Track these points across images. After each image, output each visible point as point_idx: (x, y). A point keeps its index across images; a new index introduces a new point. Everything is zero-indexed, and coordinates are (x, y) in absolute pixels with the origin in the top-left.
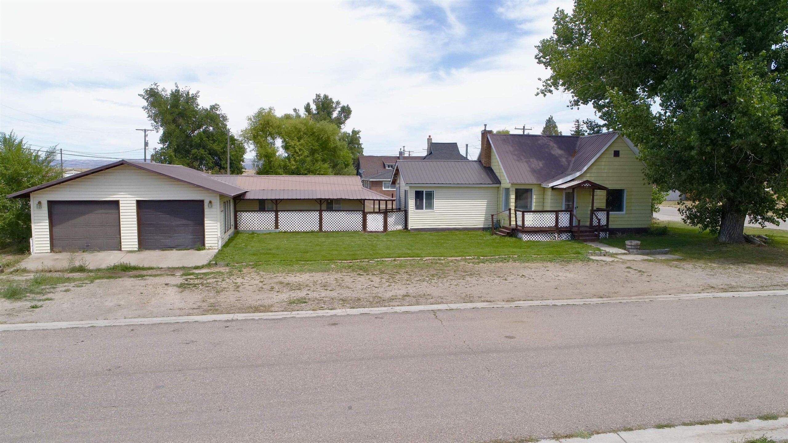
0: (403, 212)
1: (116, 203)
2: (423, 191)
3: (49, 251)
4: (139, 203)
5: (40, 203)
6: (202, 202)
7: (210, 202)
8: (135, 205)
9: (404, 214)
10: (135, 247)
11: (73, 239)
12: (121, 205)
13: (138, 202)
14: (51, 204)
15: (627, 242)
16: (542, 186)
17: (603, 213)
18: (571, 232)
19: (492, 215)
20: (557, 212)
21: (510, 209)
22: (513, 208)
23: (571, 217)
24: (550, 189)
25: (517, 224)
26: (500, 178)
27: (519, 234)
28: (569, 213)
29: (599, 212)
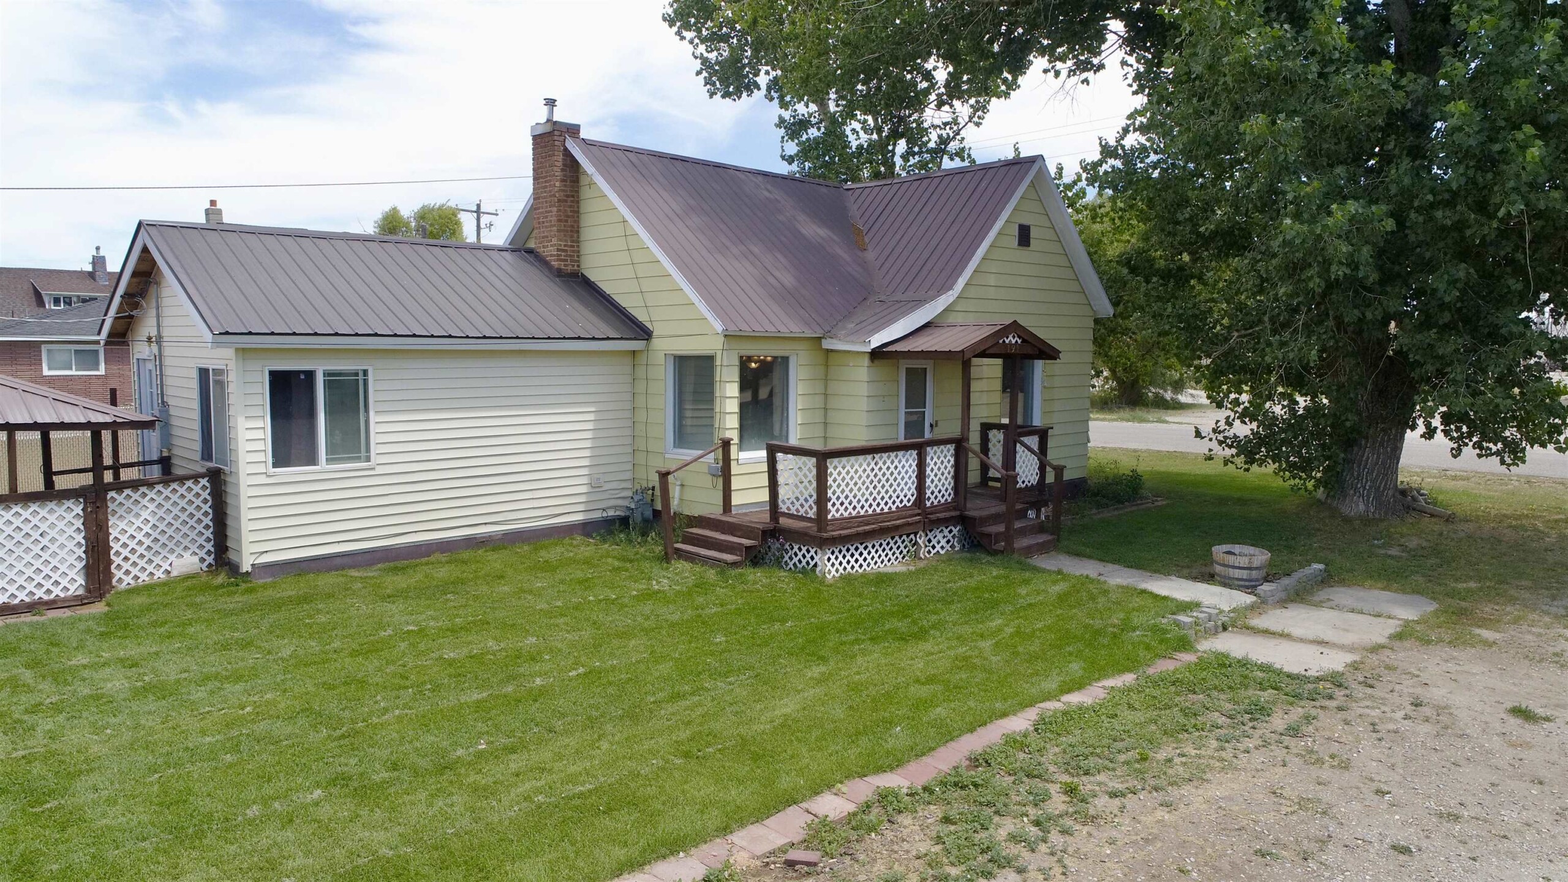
0: (204, 482)
2: (310, 375)
9: (205, 494)
15: (1218, 550)
16: (827, 344)
17: (1033, 441)
18: (963, 520)
19: (664, 476)
20: (921, 449)
21: (726, 444)
22: (734, 435)
23: (957, 466)
24: (866, 361)
25: (783, 508)
26: (641, 316)
27: (799, 555)
28: (951, 448)
29: (1026, 440)
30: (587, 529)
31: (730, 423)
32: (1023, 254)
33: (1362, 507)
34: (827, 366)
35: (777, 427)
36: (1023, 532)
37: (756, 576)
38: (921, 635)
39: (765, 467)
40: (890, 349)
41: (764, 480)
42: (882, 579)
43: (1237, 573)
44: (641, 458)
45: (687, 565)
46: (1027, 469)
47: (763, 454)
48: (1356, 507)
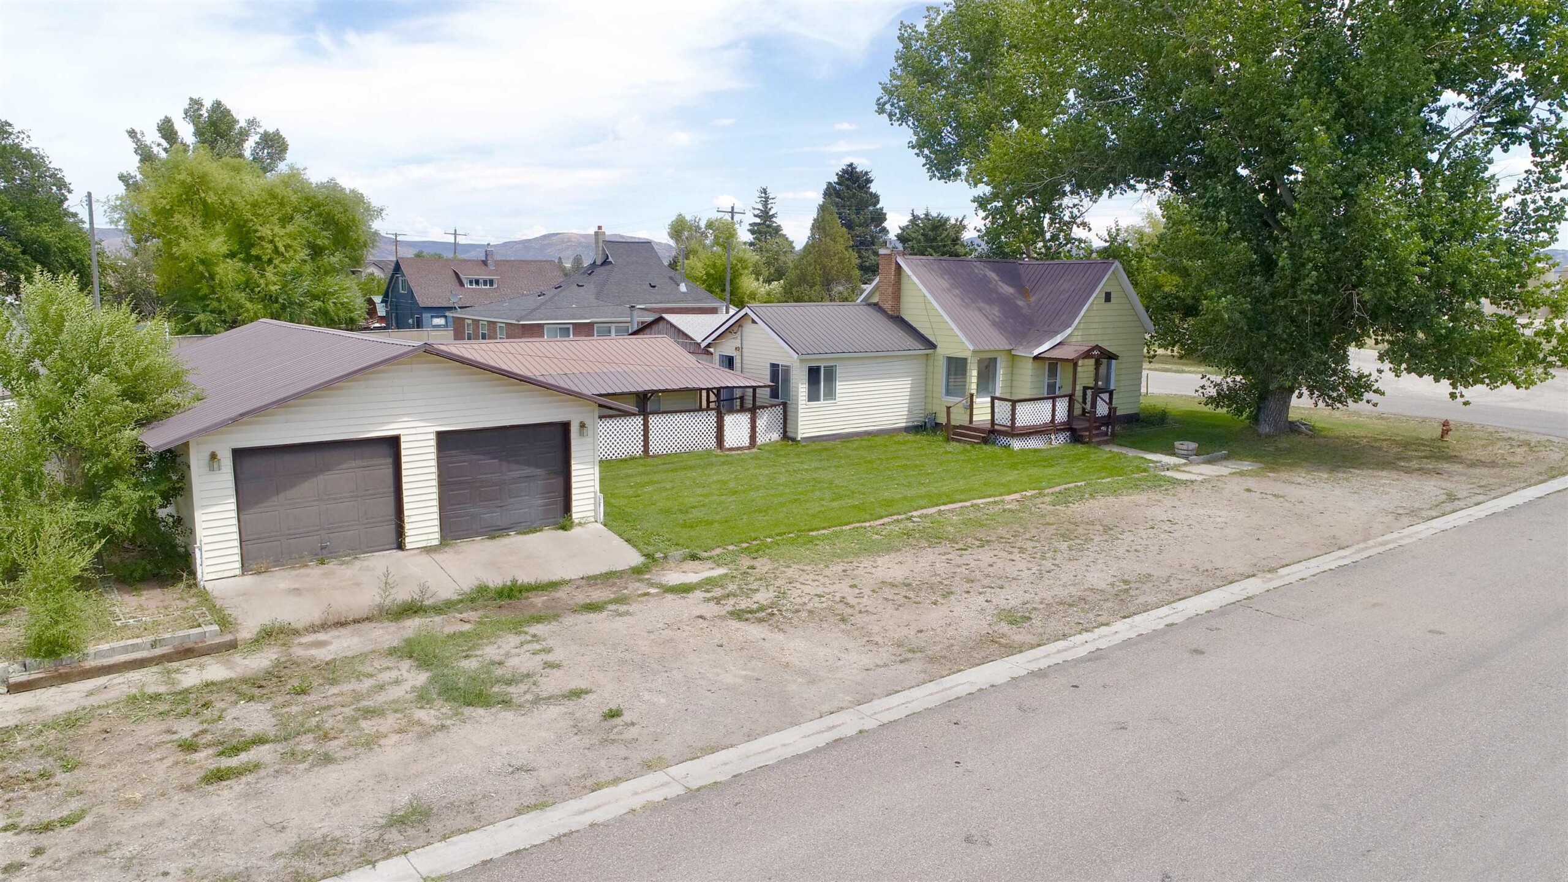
0: (782, 406)
1: (394, 442)
2: (821, 367)
3: (238, 572)
4: (445, 440)
5: (213, 456)
6: (565, 427)
7: (582, 425)
8: (433, 443)
9: (783, 411)
10: (435, 539)
11: (290, 535)
12: (403, 445)
13: (441, 436)
14: (239, 454)
15: (1177, 444)
16: (1013, 352)
17: (1106, 396)
18: (1072, 430)
19: (948, 408)
20: (1054, 399)
21: (972, 395)
22: (974, 391)
23: (1069, 406)
24: (1031, 360)
25: (996, 422)
26: (932, 339)
27: (1003, 440)
28: (1067, 399)
29: (1102, 395)
30: (907, 429)
31: (973, 387)
32: (1108, 305)
33: (1268, 430)
34: (1013, 361)
35: (990, 387)
36: (1097, 435)
37: (987, 448)
38: (1052, 466)
39: (990, 405)
40: (1042, 355)
41: (989, 410)
42: (1036, 451)
43: (1183, 452)
44: (929, 400)
45: (958, 444)
46: (1102, 409)
47: (989, 399)
48: (1265, 429)
